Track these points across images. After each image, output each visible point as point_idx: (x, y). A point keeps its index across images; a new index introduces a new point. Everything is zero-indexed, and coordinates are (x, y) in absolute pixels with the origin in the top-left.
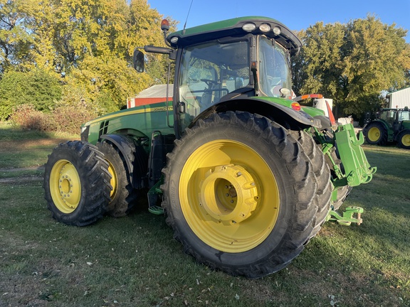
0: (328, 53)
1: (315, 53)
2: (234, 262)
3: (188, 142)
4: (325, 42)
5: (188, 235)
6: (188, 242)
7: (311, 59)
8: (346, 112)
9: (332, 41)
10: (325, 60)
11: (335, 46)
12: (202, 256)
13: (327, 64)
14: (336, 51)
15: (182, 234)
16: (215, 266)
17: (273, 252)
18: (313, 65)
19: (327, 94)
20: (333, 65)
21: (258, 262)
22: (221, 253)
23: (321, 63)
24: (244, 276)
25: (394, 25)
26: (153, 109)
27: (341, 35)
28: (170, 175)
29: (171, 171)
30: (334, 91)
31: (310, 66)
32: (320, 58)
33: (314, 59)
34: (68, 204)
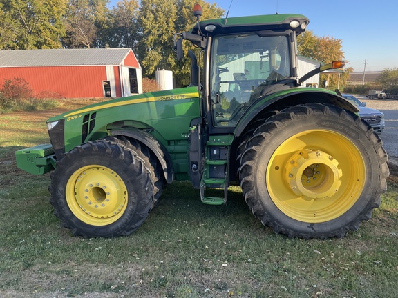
0: (165, 26)
1: (154, 25)
2: (327, 229)
3: (277, 134)
4: (161, 14)
5: (278, 216)
6: (279, 222)
7: (150, 32)
8: (184, 84)
9: (167, 15)
10: (162, 34)
11: (170, 20)
12: (296, 231)
13: (165, 37)
14: (172, 25)
15: (272, 217)
16: (310, 236)
17: (361, 213)
18: (152, 37)
19: (167, 66)
20: (170, 39)
21: (348, 224)
22: (312, 224)
23: (160, 36)
24: (336, 237)
25: (215, 4)
26: (158, 98)
27: (175, 10)
28: (257, 167)
29: (258, 163)
30: (173, 63)
31: (150, 38)
32: (158, 31)
33: (153, 31)
34: (95, 215)
